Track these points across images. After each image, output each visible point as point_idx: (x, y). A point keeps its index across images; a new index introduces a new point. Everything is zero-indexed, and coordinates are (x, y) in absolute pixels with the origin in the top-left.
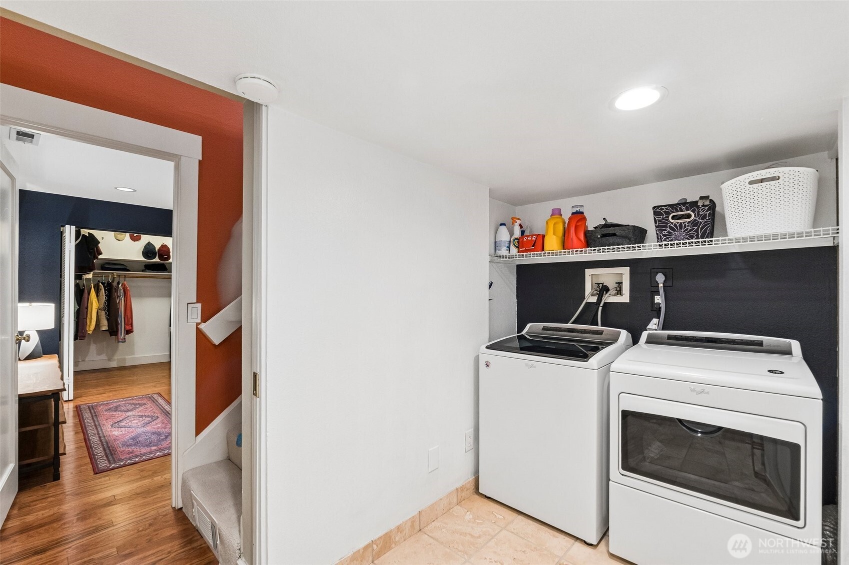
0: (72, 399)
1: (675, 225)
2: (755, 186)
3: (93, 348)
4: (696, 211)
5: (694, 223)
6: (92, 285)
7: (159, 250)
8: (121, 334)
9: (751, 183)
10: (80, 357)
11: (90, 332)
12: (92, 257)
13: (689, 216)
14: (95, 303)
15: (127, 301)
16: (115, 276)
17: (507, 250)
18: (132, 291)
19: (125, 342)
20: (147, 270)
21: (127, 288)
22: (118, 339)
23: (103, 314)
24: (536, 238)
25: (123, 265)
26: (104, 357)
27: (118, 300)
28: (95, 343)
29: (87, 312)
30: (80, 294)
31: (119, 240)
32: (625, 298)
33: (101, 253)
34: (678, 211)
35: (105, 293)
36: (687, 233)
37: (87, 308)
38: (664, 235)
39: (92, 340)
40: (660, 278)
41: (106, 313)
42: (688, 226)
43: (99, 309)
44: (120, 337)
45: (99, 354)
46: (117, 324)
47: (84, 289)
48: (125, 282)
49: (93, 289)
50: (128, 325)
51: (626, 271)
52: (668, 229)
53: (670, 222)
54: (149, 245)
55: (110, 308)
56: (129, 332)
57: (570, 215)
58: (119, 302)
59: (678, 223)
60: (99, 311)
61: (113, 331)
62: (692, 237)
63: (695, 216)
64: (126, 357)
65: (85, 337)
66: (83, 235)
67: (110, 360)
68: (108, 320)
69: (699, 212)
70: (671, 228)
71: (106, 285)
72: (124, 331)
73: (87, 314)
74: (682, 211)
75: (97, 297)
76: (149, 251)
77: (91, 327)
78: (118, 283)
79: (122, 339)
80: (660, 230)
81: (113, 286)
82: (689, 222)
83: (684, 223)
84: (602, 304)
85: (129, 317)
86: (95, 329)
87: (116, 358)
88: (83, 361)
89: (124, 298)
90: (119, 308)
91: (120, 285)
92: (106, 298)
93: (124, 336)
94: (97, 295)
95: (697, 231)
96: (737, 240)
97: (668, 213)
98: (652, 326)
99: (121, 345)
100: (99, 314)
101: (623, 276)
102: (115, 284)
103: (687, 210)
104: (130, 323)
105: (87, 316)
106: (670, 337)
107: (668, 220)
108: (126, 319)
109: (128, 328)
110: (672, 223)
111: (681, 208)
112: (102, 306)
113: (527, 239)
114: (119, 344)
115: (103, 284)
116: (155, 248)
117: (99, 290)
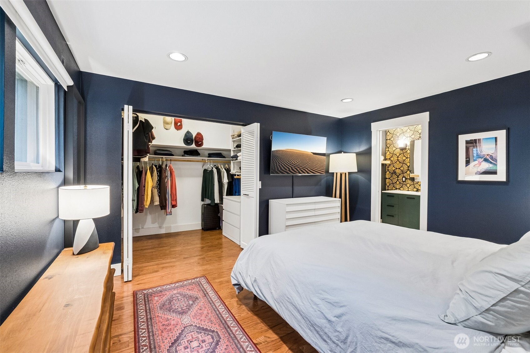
0: (131, 279)
3: (149, 218)
6: (148, 167)
7: (195, 137)
8: (169, 208)
10: (140, 225)
11: (147, 207)
12: (148, 141)
14: (150, 182)
15: (172, 181)
16: (164, 160)
18: (176, 173)
19: (171, 214)
20: (186, 155)
21: (172, 169)
22: (166, 212)
23: (156, 191)
25: (169, 151)
26: (156, 225)
27: (166, 180)
28: (150, 214)
29: (145, 189)
30: (139, 174)
31: (167, 129)
33: (154, 138)
35: (157, 174)
37: (144, 187)
39: (148, 211)
41: (158, 191)
43: (153, 187)
44: (167, 211)
45: (153, 223)
46: (166, 200)
47: (142, 170)
48: (171, 165)
49: (148, 170)
50: (173, 201)
54: (188, 133)
55: (161, 186)
56: (174, 206)
58: (167, 181)
60: (153, 189)
61: (163, 206)
64: (172, 225)
65: (143, 210)
66: (141, 121)
67: (160, 227)
68: (159, 196)
71: (158, 167)
72: (171, 206)
73: (144, 191)
75: (152, 177)
76: (188, 139)
77: (147, 203)
78: (166, 166)
79: (169, 213)
81: (162, 168)
85: (174, 194)
86: (150, 203)
87: (164, 226)
88: (143, 228)
89: (171, 178)
90: (167, 186)
91: (168, 167)
92: (158, 178)
93: (171, 210)
94: (152, 176)
99: (168, 217)
100: (153, 192)
102: (164, 166)
104: (175, 199)
105: (144, 193)
108: (172, 196)
109: (174, 203)
112: (155, 185)
114: (167, 216)
115: (156, 166)
116: (193, 136)
117: (153, 171)
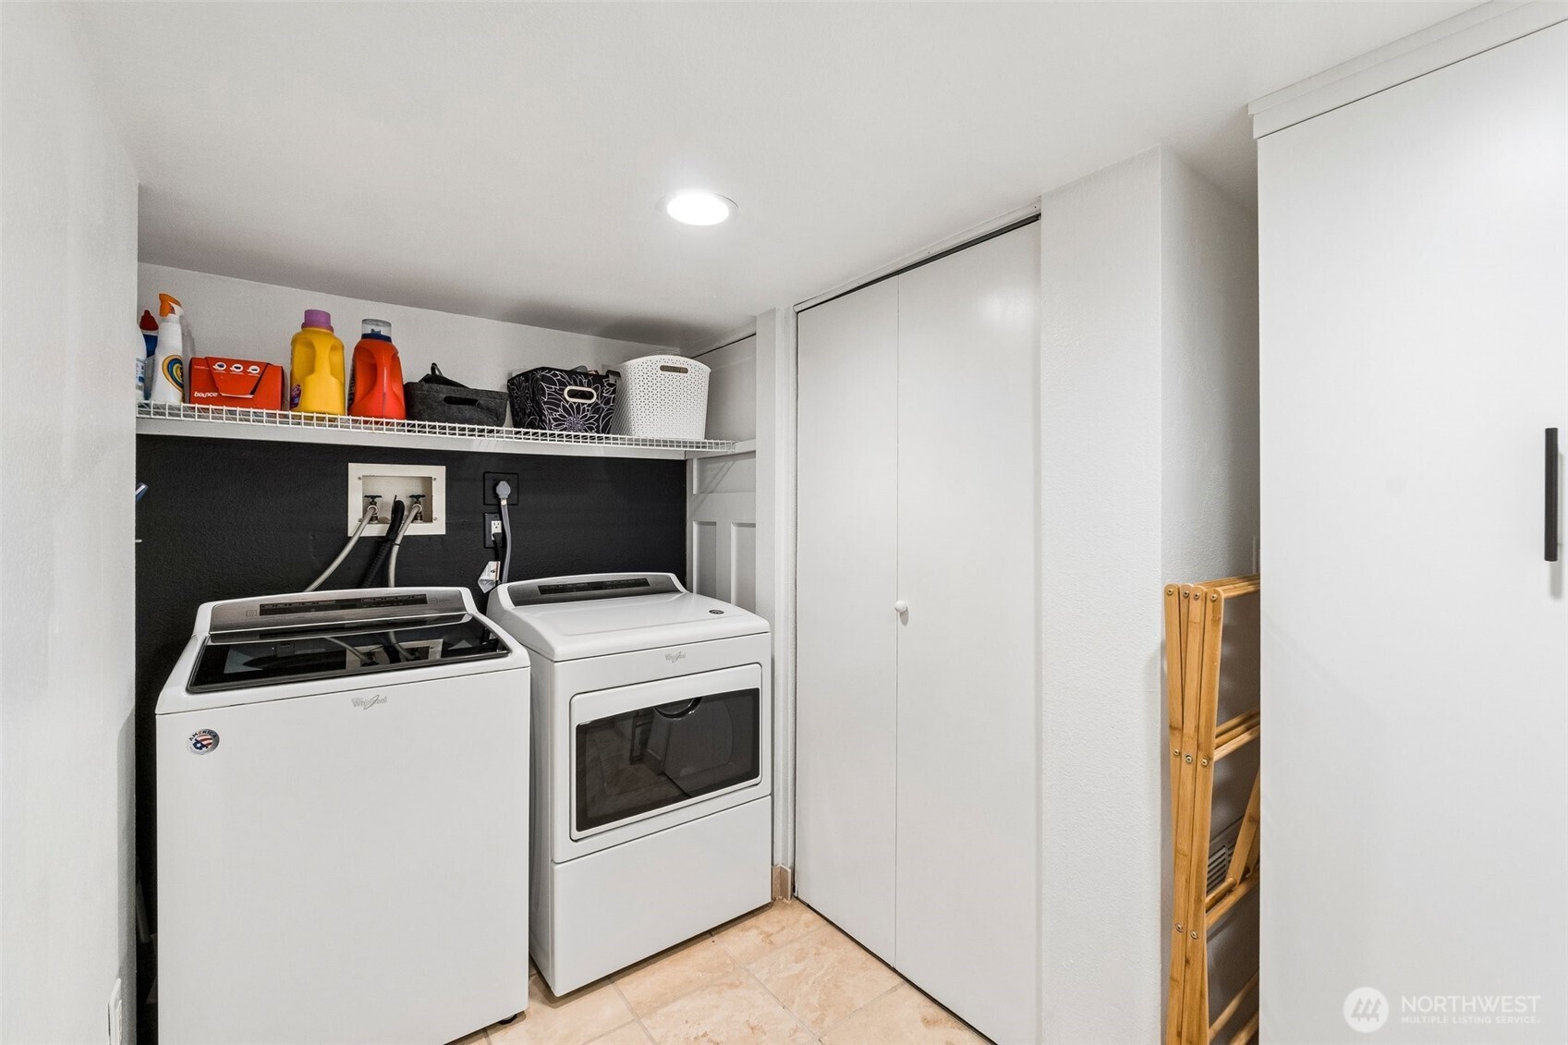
1: (571, 406)
2: (667, 373)
4: (599, 391)
5: (596, 409)
9: (664, 368)
13: (590, 396)
17: (139, 388)
24: (262, 374)
32: (438, 527)
34: (576, 385)
36: (586, 421)
38: (555, 420)
40: (504, 490)
42: (588, 410)
51: (438, 473)
52: (561, 410)
53: (565, 399)
57: (359, 339)
59: (575, 403)
62: (591, 429)
63: (597, 398)
69: (602, 392)
70: (565, 409)
74: (582, 385)
80: (549, 409)
82: (589, 405)
83: (583, 404)
84: (398, 541)
95: (597, 420)
96: (644, 442)
97: (563, 385)
98: (489, 575)
101: (433, 482)
103: (589, 386)
106: (544, 590)
107: (562, 395)
110: (567, 402)
111: (581, 380)
113: (228, 370)
